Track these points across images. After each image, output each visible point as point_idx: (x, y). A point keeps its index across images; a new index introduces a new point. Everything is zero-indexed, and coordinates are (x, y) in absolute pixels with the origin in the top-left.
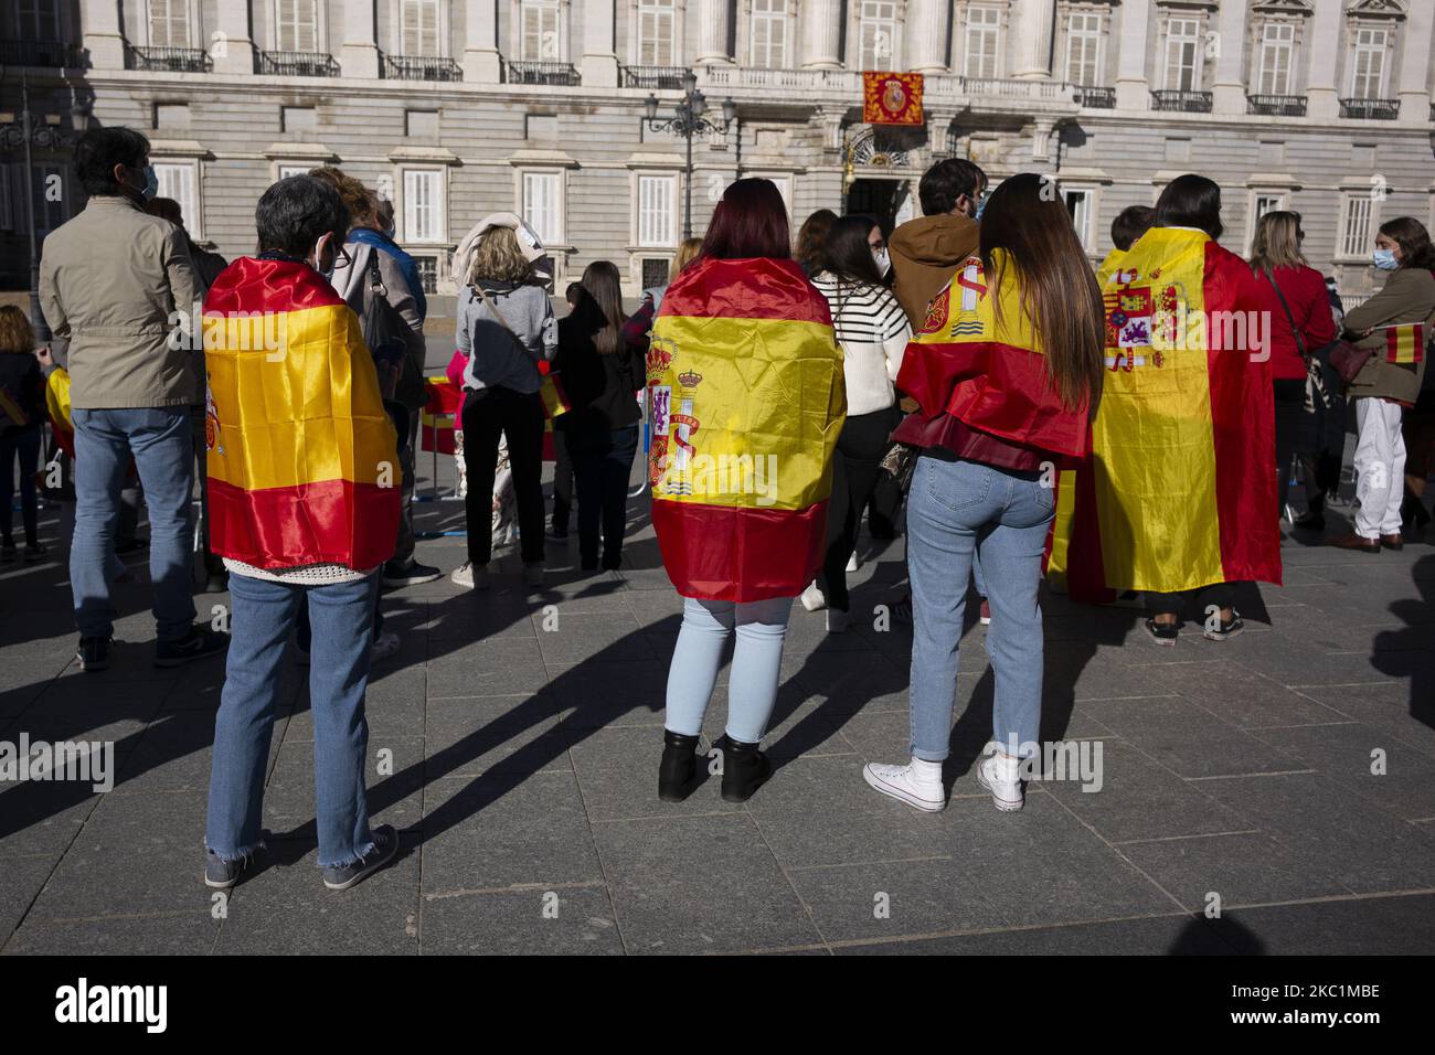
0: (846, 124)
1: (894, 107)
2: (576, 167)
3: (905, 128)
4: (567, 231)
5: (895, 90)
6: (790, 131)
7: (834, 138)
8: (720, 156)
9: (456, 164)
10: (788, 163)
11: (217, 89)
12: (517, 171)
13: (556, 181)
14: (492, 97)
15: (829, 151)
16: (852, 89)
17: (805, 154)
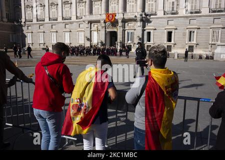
1: (110, 19)
9: (57, 32)
11: (33, 24)
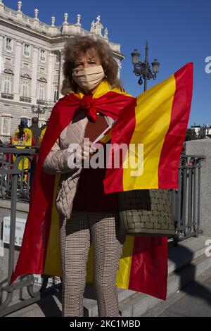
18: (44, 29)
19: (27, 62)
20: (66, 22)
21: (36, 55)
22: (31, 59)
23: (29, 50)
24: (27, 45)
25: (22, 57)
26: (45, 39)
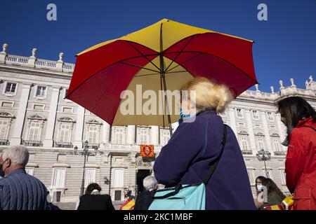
0: (136, 156)
1: (147, 153)
2: (70, 167)
3: (150, 157)
4: (65, 184)
5: (147, 149)
6: (124, 158)
7: (134, 160)
8: (106, 164)
9: (37, 167)
10: (123, 166)
12: (54, 169)
13: (64, 171)
14: (50, 151)
15: (133, 163)
16: (138, 149)
17: (127, 164)
18: (266, 96)
19: (257, 124)
20: (282, 87)
21: (264, 117)
22: (261, 121)
23: (257, 114)
24: (255, 111)
25: (252, 120)
26: (268, 104)
